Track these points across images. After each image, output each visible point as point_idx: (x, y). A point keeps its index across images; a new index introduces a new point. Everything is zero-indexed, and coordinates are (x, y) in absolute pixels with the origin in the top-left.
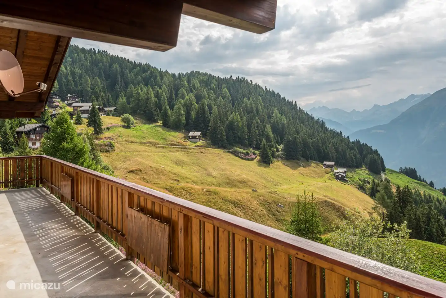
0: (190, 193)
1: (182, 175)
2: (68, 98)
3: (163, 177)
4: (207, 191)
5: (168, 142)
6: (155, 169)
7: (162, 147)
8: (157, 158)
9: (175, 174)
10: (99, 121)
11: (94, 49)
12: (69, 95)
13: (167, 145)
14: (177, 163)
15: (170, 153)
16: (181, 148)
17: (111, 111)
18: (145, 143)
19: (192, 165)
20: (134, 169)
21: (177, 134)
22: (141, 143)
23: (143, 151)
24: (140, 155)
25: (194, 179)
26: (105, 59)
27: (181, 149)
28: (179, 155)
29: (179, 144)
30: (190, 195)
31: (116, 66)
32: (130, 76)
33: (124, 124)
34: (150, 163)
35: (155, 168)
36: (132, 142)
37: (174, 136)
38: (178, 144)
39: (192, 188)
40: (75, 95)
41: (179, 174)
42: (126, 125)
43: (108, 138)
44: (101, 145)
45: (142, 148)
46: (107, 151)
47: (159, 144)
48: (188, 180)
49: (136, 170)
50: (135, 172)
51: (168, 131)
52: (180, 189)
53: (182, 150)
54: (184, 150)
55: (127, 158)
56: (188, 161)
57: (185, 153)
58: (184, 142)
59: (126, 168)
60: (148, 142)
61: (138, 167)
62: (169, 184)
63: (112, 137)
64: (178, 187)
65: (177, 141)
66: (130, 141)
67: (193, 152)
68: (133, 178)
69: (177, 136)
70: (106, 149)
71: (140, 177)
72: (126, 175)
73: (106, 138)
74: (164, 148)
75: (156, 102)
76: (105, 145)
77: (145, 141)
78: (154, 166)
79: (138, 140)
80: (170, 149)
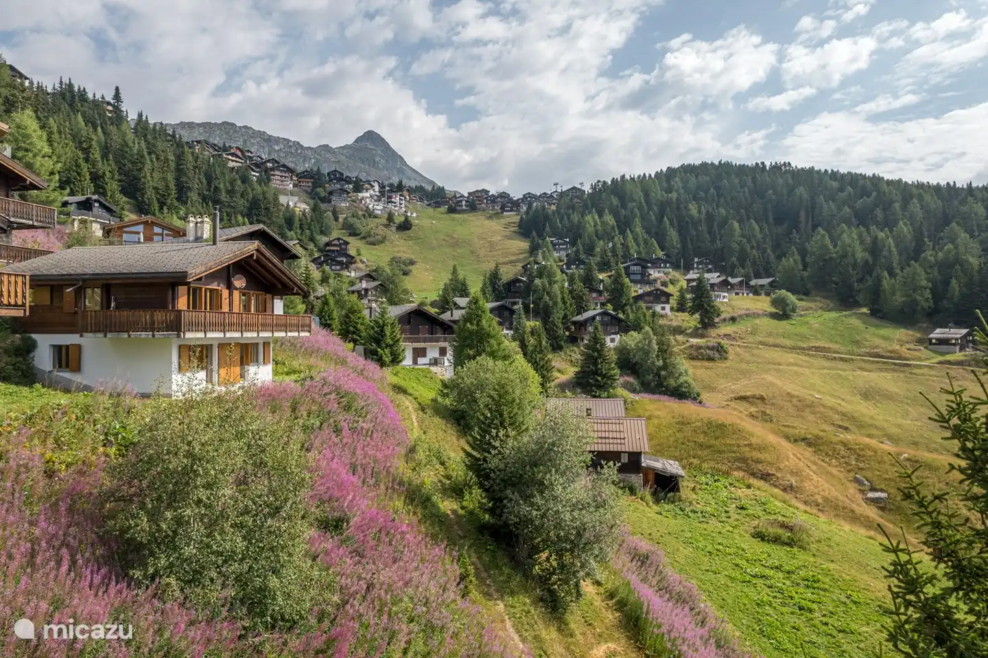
0: (859, 455)
1: (861, 418)
2: (695, 266)
3: (811, 418)
4: (908, 460)
5: (864, 350)
6: (796, 399)
7: (842, 359)
8: (816, 380)
9: (844, 414)
10: (709, 305)
11: (763, 163)
12: (696, 260)
13: (860, 355)
14: (867, 395)
15: (859, 372)
16: (895, 364)
17: (762, 286)
18: (804, 349)
19: (907, 404)
20: (748, 394)
21: (901, 333)
22: (793, 349)
23: (790, 364)
24: (778, 371)
25: (894, 431)
26: (780, 181)
27: (893, 367)
28: (884, 380)
29: (892, 355)
30: (857, 460)
31: (801, 191)
32: (827, 208)
33: (774, 310)
34: (790, 387)
35: (798, 397)
36: (776, 346)
37: (885, 338)
38: (888, 354)
39: (868, 447)
40: (706, 259)
41: (856, 415)
42: (781, 313)
43: (725, 335)
44: (700, 348)
45: (791, 357)
46: (711, 359)
47: (839, 353)
48: (874, 432)
49: (754, 397)
50: (751, 400)
51: (876, 326)
52: (836, 444)
53: (896, 367)
54: (902, 369)
55: (745, 373)
56: (901, 393)
57: (902, 375)
58: (910, 352)
59: (733, 392)
60: (813, 347)
61: (757, 392)
62: (816, 432)
63: (733, 335)
64: (835, 439)
65: (889, 348)
66: (771, 343)
67: (923, 375)
68: (742, 409)
69: (897, 338)
70: (709, 356)
71: (756, 410)
72: (729, 403)
73: (719, 336)
74: (846, 361)
75: (867, 261)
76: (708, 348)
77: (805, 346)
78: (796, 393)
79: (788, 343)
80: (863, 365)
